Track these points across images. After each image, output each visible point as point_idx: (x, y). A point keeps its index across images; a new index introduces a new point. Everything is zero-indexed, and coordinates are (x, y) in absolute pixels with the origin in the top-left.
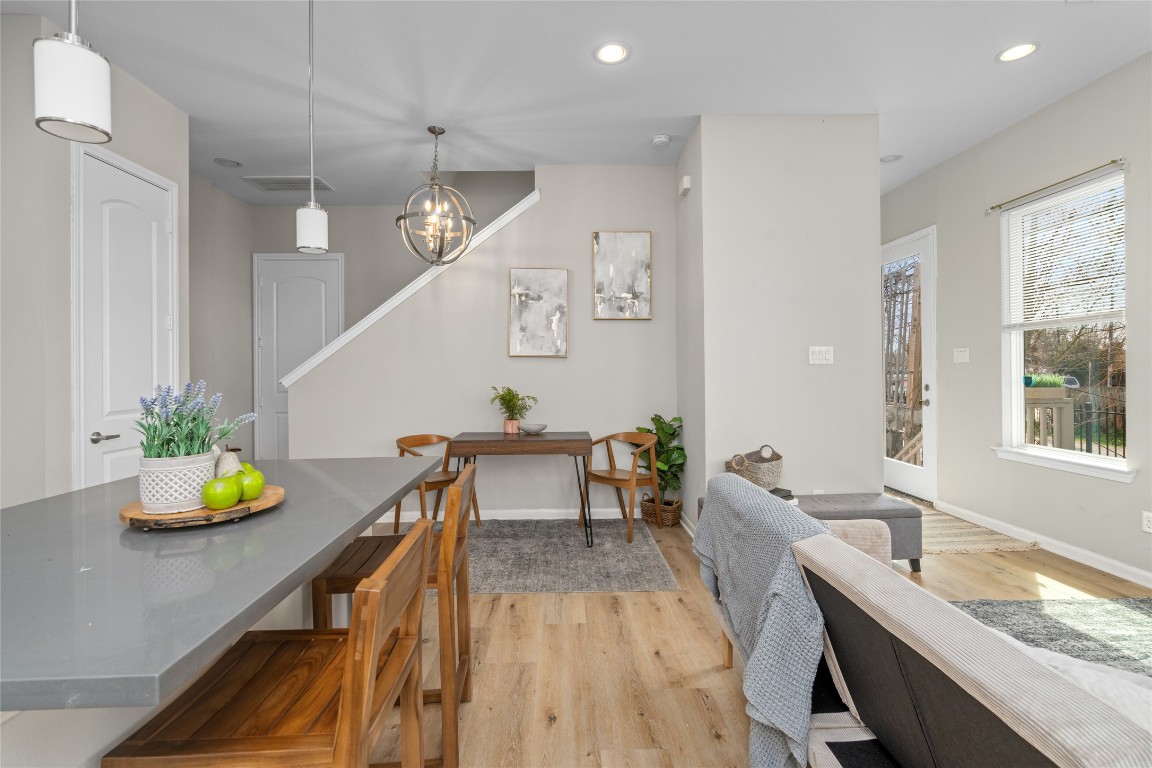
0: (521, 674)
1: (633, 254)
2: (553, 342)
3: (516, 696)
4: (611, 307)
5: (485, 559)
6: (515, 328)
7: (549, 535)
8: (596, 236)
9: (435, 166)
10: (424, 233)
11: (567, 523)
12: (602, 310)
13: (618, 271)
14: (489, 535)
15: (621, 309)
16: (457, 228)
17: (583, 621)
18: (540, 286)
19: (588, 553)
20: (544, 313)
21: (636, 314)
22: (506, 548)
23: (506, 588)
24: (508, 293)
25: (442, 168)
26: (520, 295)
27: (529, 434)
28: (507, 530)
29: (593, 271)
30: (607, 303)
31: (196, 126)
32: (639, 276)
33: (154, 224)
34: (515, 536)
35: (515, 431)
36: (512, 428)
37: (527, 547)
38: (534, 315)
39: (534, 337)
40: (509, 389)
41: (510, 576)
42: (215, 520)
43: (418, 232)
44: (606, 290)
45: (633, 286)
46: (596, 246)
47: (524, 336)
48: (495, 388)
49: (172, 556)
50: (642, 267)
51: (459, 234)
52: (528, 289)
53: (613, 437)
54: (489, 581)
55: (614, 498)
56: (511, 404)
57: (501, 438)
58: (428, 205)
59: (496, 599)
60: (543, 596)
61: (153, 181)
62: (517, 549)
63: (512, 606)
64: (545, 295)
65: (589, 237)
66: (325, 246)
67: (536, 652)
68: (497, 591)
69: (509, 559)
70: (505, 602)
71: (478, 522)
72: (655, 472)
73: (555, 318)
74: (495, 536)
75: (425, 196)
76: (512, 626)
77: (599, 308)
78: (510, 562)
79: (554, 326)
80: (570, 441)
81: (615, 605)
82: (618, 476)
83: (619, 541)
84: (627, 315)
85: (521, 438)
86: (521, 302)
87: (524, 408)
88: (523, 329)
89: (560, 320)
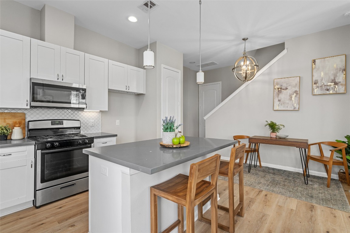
0: (263, 216)
1: (335, 66)
2: (292, 105)
3: (259, 222)
4: (322, 90)
5: (260, 178)
6: (276, 100)
7: (288, 176)
8: (314, 61)
9: (245, 51)
10: (241, 72)
11: (298, 174)
12: (316, 91)
13: (325, 74)
14: (264, 171)
15: (328, 90)
16: (253, 68)
17: (295, 209)
18: (287, 84)
19: (305, 186)
20: (289, 94)
21: (336, 91)
22: (269, 177)
23: (265, 189)
24: (273, 88)
25: (247, 51)
26: (278, 89)
27: (280, 138)
28: (271, 171)
29: (313, 76)
30: (320, 88)
31: (185, 56)
32: (338, 75)
33: (176, 81)
34: (274, 174)
35: (274, 137)
36: (273, 135)
37: (277, 178)
38: (284, 96)
39: (284, 103)
40: (272, 122)
41: (268, 186)
42: (174, 147)
43: (239, 72)
44: (319, 82)
45: (335, 80)
46: (314, 65)
47: (280, 103)
48: (267, 121)
49: (166, 153)
50: (340, 71)
51: (253, 71)
52: (281, 86)
53: (322, 143)
54: (259, 185)
55: (323, 169)
56: (273, 127)
57: (269, 139)
58: (242, 63)
59: (261, 191)
60: (279, 196)
61: (175, 71)
62: (273, 178)
63: (266, 195)
64: (289, 88)
65: (310, 63)
66: (203, 81)
67: (271, 212)
68: (262, 189)
69: (269, 180)
70: (264, 193)
71: (260, 166)
72: (346, 160)
73: (293, 96)
74: (266, 172)
75: (241, 61)
76: (264, 201)
77: (315, 90)
78: (269, 181)
79: (293, 99)
80: (297, 142)
81: (312, 208)
82: (325, 159)
83: (322, 186)
84: (331, 92)
85: (277, 139)
86: (279, 91)
87: (279, 129)
88: (279, 101)
89: (296, 96)
